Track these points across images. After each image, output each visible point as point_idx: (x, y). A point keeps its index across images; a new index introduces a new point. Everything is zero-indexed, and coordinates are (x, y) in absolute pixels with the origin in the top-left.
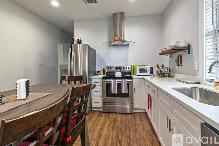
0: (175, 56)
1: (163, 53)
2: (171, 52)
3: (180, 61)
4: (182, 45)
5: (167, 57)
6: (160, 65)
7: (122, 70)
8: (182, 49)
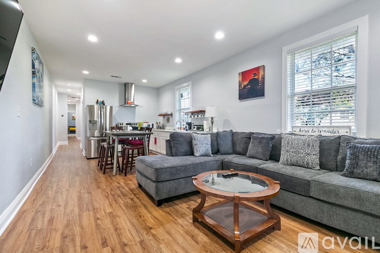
0: (166, 117)
1: (160, 115)
2: (164, 115)
3: (168, 120)
4: (170, 113)
5: (162, 117)
6: (158, 123)
7: (134, 125)
8: (169, 115)
